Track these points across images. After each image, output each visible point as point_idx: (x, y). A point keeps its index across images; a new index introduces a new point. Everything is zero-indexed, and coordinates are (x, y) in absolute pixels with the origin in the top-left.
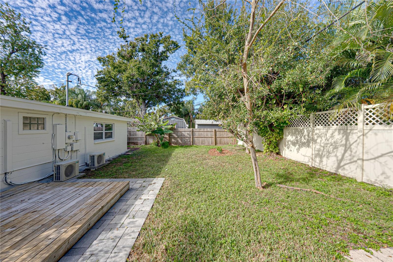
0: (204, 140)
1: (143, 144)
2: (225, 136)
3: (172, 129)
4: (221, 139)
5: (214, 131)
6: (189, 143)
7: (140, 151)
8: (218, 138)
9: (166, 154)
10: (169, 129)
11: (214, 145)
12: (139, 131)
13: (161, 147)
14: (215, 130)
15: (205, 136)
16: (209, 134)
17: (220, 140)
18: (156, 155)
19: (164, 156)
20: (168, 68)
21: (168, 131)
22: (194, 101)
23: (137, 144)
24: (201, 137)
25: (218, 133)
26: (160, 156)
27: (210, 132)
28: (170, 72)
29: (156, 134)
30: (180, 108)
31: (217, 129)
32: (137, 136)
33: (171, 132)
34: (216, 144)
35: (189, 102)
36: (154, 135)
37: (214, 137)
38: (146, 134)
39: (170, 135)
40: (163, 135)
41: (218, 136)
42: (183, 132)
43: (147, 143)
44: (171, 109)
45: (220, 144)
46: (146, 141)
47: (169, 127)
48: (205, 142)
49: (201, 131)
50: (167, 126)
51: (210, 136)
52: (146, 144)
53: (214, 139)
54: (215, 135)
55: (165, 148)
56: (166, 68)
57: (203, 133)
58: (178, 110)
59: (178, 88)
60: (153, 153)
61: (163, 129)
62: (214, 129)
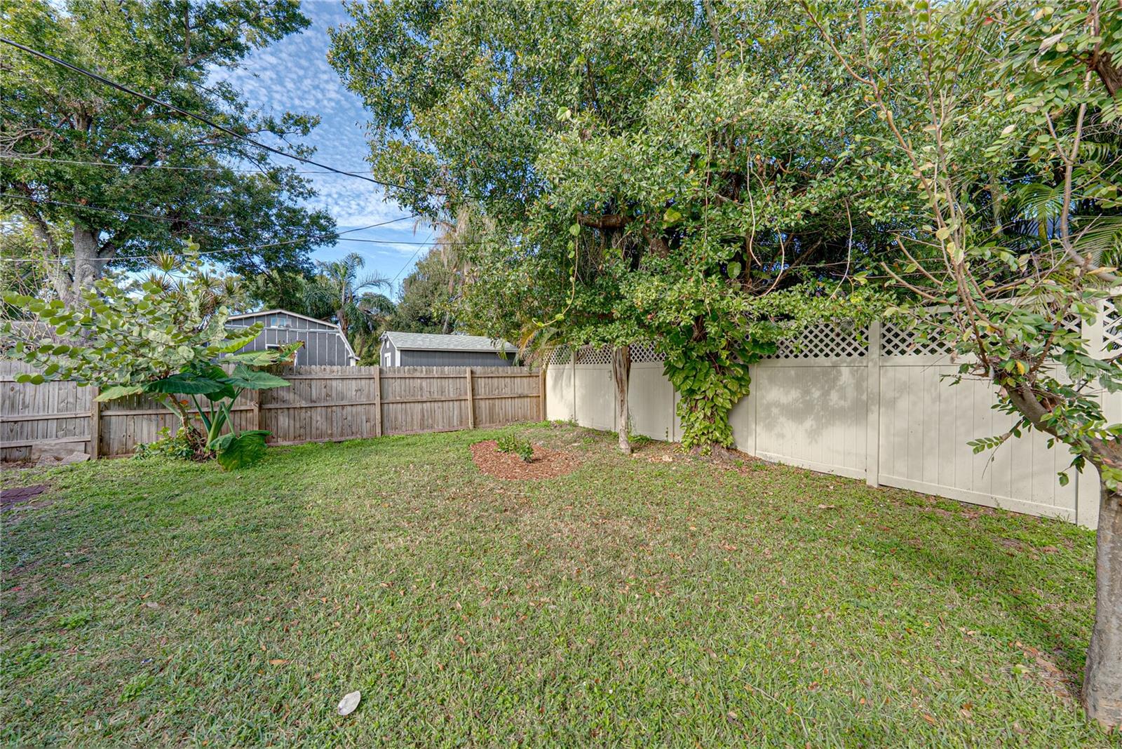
0: (432, 412)
1: (80, 457)
2: (507, 392)
3: (276, 369)
4: (494, 405)
5: (468, 375)
6: (366, 427)
7: (47, 514)
8: (482, 403)
9: (265, 508)
10: (262, 369)
11: (471, 426)
12: (37, 381)
13: (214, 463)
14: (472, 372)
15: (436, 396)
16: (451, 389)
17: (492, 409)
18: (195, 529)
19: (256, 530)
20: (240, 100)
21: (259, 378)
22: (353, 267)
23: (26, 462)
24: (419, 398)
25: (481, 382)
26: (229, 535)
27: (454, 383)
28: (251, 127)
29: (181, 396)
30: (297, 287)
31: (479, 370)
32: (28, 414)
33: (275, 382)
34: (475, 425)
35: (334, 269)
36: (167, 402)
37: (469, 397)
38: (104, 397)
39: (265, 397)
40: (226, 400)
41: (482, 392)
42: (334, 383)
43: (115, 446)
44: (253, 288)
45: (492, 421)
46: (101, 439)
47: (264, 358)
48: (434, 420)
49: (418, 375)
50: (247, 356)
51: (452, 396)
52: (103, 451)
53: (469, 404)
54: (473, 390)
55: (243, 465)
56: (229, 96)
57: (424, 383)
58: (286, 292)
59: (290, 204)
60: (161, 512)
61: (230, 370)
62: (468, 369)
